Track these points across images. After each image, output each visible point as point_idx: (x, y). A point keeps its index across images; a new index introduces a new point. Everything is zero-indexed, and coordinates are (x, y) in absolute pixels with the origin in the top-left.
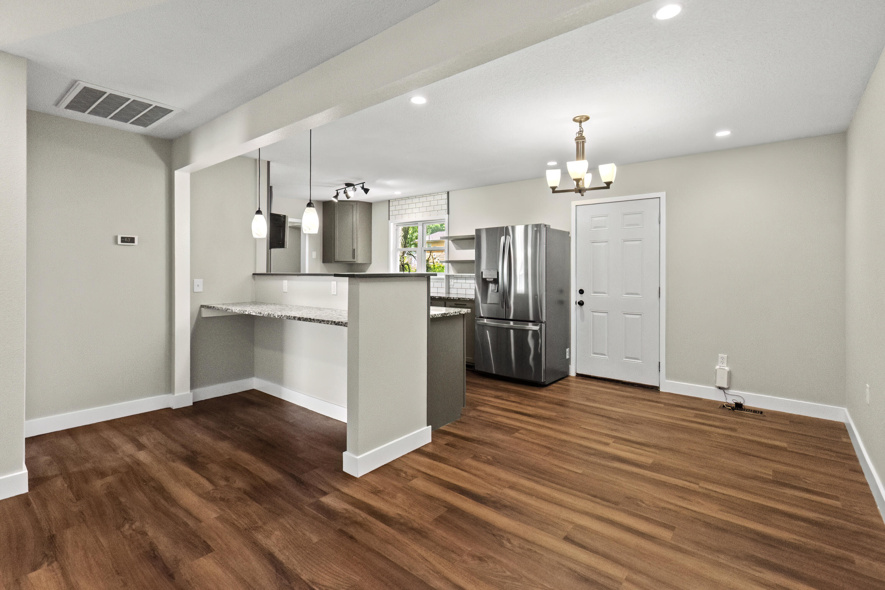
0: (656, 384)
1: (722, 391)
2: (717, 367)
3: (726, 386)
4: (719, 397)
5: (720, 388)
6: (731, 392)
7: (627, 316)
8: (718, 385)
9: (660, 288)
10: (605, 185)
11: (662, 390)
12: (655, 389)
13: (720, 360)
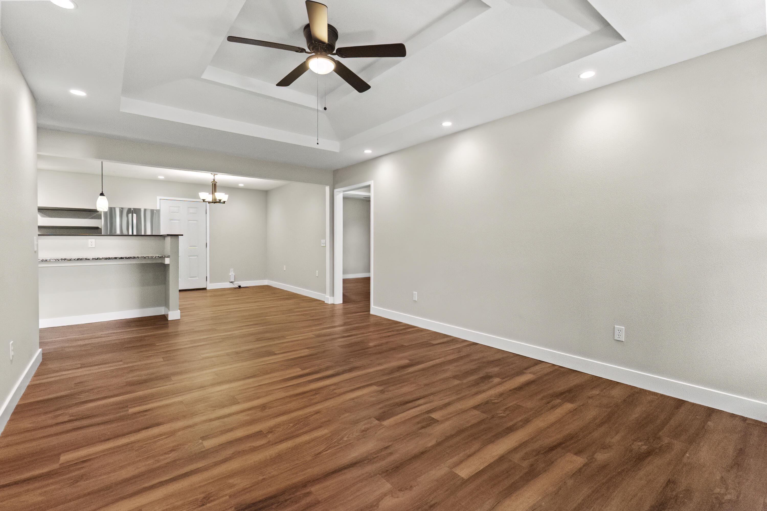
0: (205, 287)
1: (232, 283)
2: (230, 274)
3: (234, 281)
4: (231, 286)
5: (231, 282)
6: (235, 283)
7: (190, 257)
8: (231, 281)
9: (206, 243)
10: (219, 201)
11: (208, 289)
12: (205, 289)
13: (231, 271)
